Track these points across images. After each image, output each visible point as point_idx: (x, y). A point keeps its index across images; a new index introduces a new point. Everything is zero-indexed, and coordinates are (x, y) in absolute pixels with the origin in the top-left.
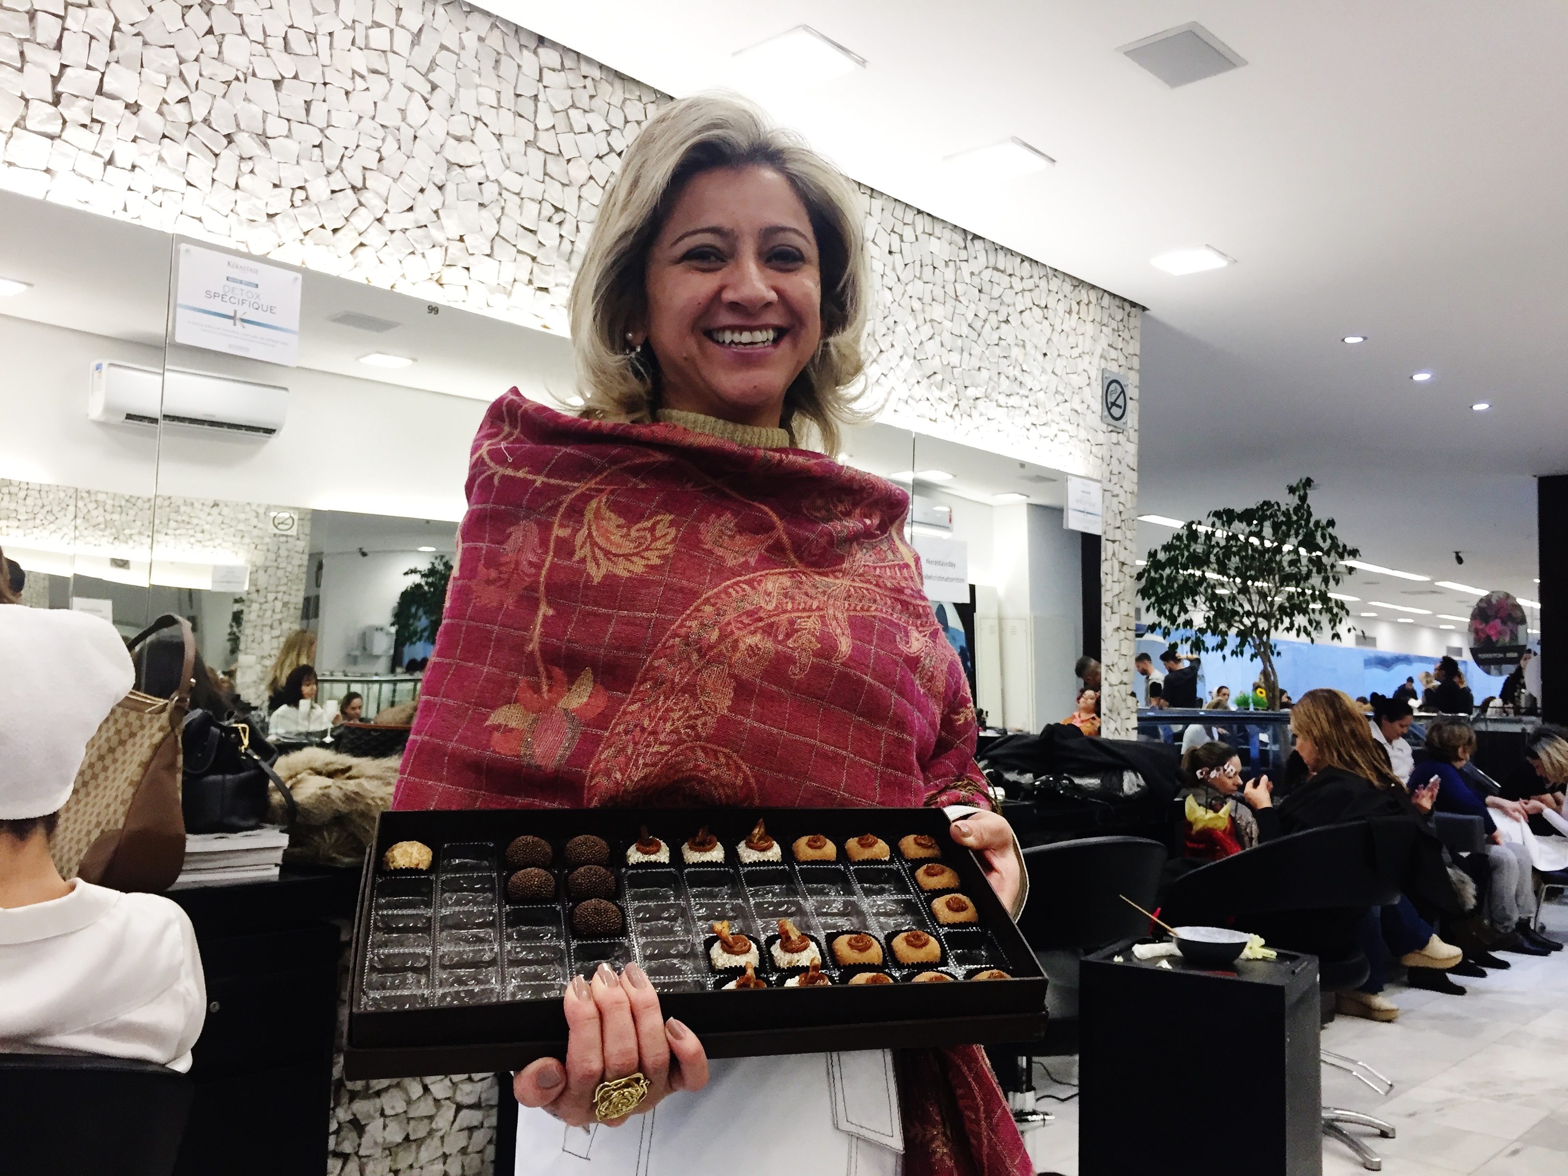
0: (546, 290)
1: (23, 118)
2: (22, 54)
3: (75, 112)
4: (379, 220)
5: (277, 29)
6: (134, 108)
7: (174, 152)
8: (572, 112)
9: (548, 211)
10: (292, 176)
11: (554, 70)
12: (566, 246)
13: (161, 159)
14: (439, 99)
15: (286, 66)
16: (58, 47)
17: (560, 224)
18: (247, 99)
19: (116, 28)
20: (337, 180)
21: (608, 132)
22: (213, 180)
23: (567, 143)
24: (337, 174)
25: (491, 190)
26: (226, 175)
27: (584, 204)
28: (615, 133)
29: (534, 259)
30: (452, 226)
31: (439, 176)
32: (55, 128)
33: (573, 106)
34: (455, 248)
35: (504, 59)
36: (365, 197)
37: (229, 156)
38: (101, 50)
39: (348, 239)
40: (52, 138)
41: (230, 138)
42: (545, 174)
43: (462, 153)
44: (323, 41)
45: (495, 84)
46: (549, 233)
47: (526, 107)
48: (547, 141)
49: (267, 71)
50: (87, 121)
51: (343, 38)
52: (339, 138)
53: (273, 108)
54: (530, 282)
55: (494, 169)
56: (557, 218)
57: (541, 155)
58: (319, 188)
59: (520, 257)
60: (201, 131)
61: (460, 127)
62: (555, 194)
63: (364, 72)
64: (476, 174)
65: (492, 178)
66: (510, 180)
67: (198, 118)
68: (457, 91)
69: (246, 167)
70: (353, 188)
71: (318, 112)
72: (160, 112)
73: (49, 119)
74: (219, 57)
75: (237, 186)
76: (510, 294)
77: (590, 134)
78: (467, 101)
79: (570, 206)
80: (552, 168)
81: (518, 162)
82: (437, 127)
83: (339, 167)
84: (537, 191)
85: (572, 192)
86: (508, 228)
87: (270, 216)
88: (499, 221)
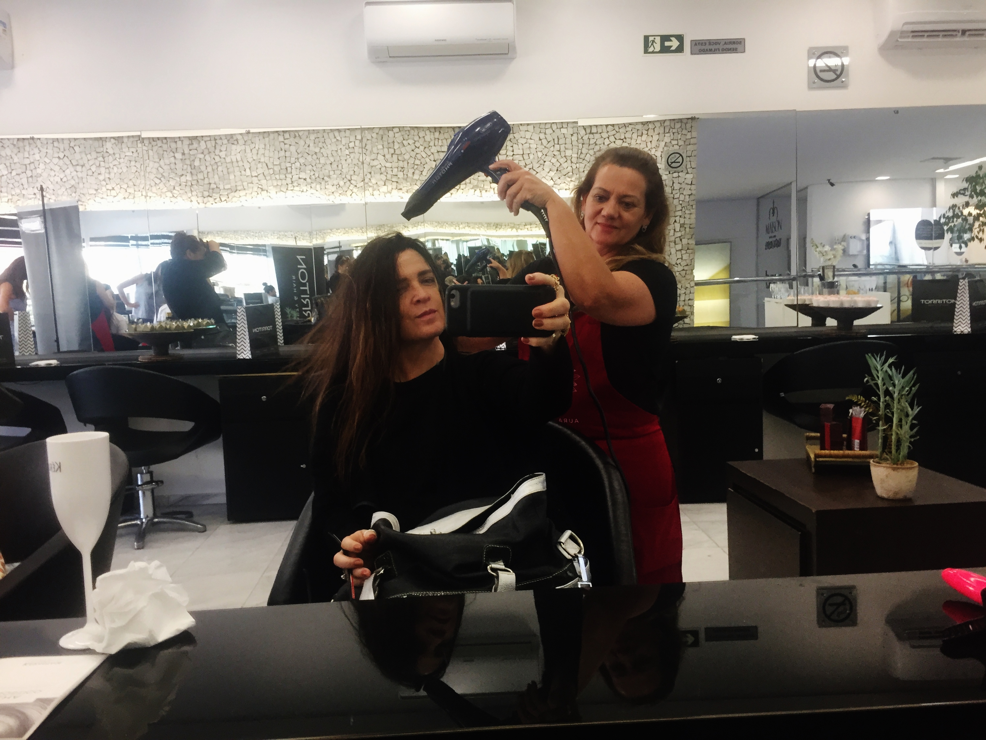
0: (401, 189)
1: (288, 188)
2: (286, 177)
3: (295, 184)
4: (356, 186)
5: (329, 153)
6: (305, 179)
7: (313, 185)
8: (404, 142)
9: (400, 169)
10: (335, 182)
11: (397, 133)
12: (405, 176)
13: (311, 187)
14: (368, 153)
15: (332, 159)
16: (291, 173)
17: (403, 171)
18: (325, 169)
19: (301, 165)
20: (345, 180)
21: (414, 143)
22: (321, 189)
23: (403, 150)
24: (345, 179)
25: (383, 169)
26: (323, 187)
27: (409, 164)
28: (416, 143)
29: (397, 182)
30: (373, 181)
31: (369, 171)
32: (292, 188)
33: (404, 140)
34: (375, 186)
35: (384, 136)
36: (352, 182)
37: (323, 183)
38: (298, 170)
39: (349, 193)
40: (292, 190)
41: (323, 179)
42: (398, 160)
43: (375, 163)
44: (339, 151)
45: (381, 143)
46: (401, 175)
47: (391, 145)
48: (398, 152)
49: (329, 162)
50: (297, 185)
51: (343, 148)
52: (344, 171)
53: (330, 169)
54: (397, 188)
55: (384, 163)
56: (402, 170)
57: (396, 156)
58: (342, 183)
59: (393, 183)
60: (318, 179)
61: (373, 156)
62: (401, 164)
63: (349, 154)
64: (379, 166)
65: (383, 166)
66: (388, 165)
67: (317, 177)
68: (372, 149)
69: (327, 183)
70: (349, 181)
71: (340, 166)
72: (310, 178)
73: (291, 187)
74: (320, 163)
75: (326, 188)
76: (390, 193)
77: (409, 146)
78: (375, 150)
79: (406, 166)
80: (400, 158)
81: (390, 160)
82: (368, 159)
83: (346, 177)
84: (396, 165)
85: (406, 163)
86: (389, 177)
87: (333, 193)
88: (386, 176)
